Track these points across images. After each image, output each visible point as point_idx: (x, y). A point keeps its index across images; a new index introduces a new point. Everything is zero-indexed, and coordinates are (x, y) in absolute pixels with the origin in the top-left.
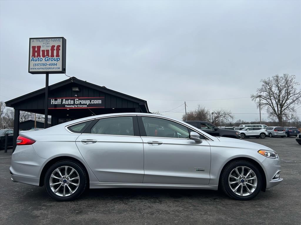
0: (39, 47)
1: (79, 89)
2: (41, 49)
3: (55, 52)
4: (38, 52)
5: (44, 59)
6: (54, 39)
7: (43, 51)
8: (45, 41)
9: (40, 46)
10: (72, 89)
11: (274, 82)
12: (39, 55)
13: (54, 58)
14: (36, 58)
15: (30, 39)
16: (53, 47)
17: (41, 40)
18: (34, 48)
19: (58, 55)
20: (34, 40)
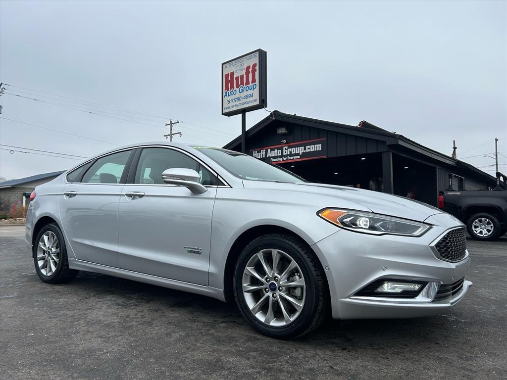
0: (232, 74)
1: (287, 129)
2: (235, 76)
3: (250, 75)
4: (232, 81)
5: (238, 89)
6: (249, 56)
8: (238, 62)
9: (234, 72)
10: (277, 132)
12: (232, 87)
13: (249, 86)
14: (229, 91)
15: (223, 64)
16: (248, 68)
17: (234, 62)
18: (227, 76)
19: (254, 81)
20: (227, 64)
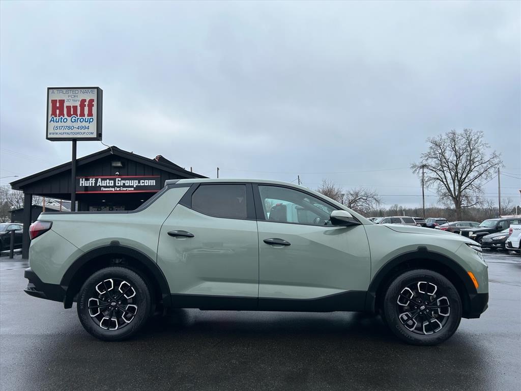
0: (62, 102)
1: (122, 163)
2: (66, 104)
3: (86, 109)
5: (69, 119)
6: (85, 90)
7: (69, 108)
8: (71, 92)
9: (64, 100)
10: (111, 164)
11: (448, 143)
12: (62, 114)
13: (84, 118)
14: (58, 118)
15: (49, 89)
16: (83, 101)
18: (54, 102)
19: (90, 114)
20: (55, 90)
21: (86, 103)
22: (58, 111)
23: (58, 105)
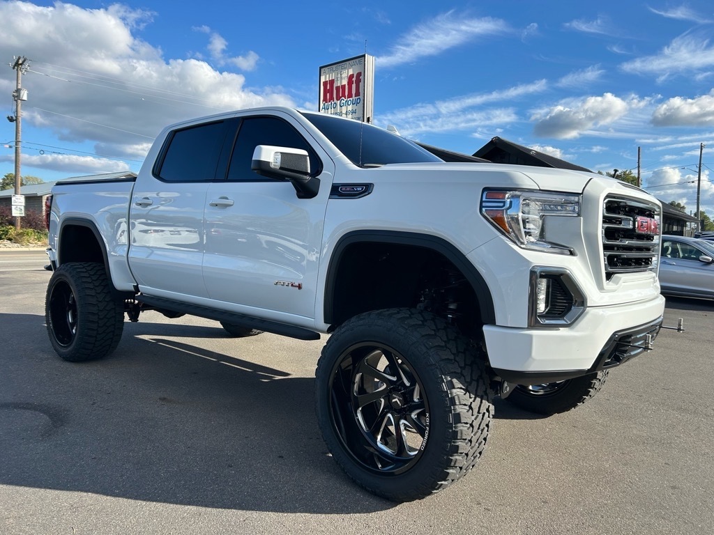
0: (332, 82)
2: (335, 86)
3: (354, 86)
4: (331, 91)
5: (339, 102)
6: (352, 61)
7: (338, 88)
8: (340, 67)
9: (334, 80)
12: (332, 98)
13: (351, 99)
14: (328, 103)
15: (321, 68)
16: (352, 76)
17: (334, 66)
18: (325, 83)
19: (358, 94)
20: (326, 69)
21: (354, 79)
22: (328, 94)
23: (328, 88)
